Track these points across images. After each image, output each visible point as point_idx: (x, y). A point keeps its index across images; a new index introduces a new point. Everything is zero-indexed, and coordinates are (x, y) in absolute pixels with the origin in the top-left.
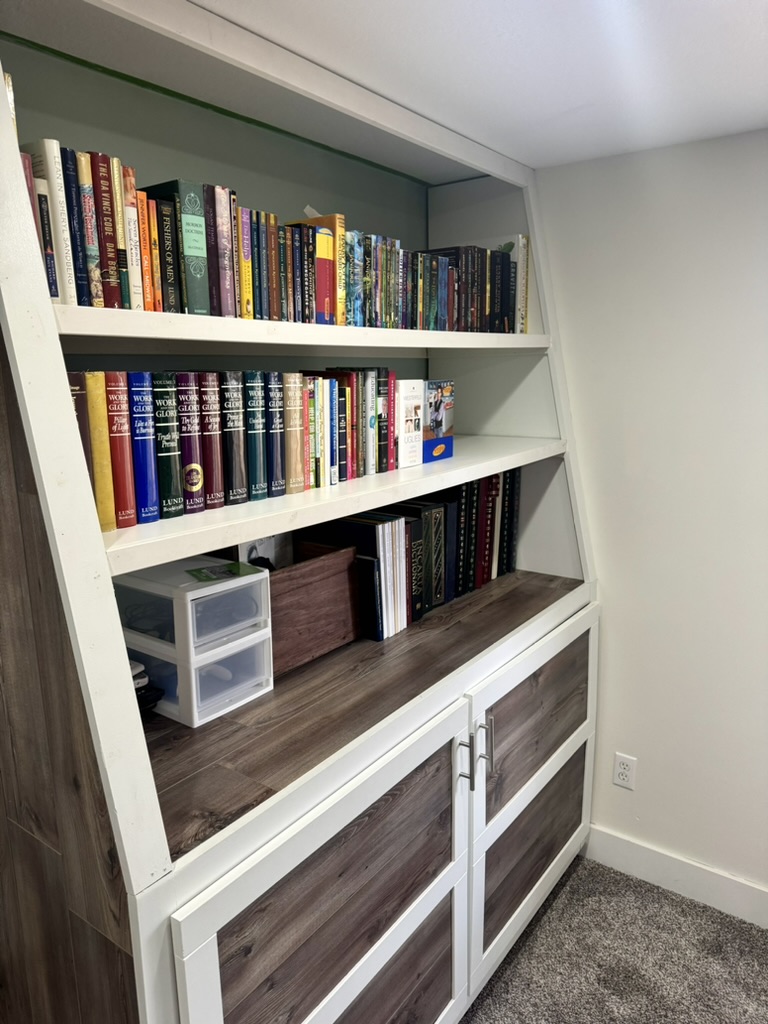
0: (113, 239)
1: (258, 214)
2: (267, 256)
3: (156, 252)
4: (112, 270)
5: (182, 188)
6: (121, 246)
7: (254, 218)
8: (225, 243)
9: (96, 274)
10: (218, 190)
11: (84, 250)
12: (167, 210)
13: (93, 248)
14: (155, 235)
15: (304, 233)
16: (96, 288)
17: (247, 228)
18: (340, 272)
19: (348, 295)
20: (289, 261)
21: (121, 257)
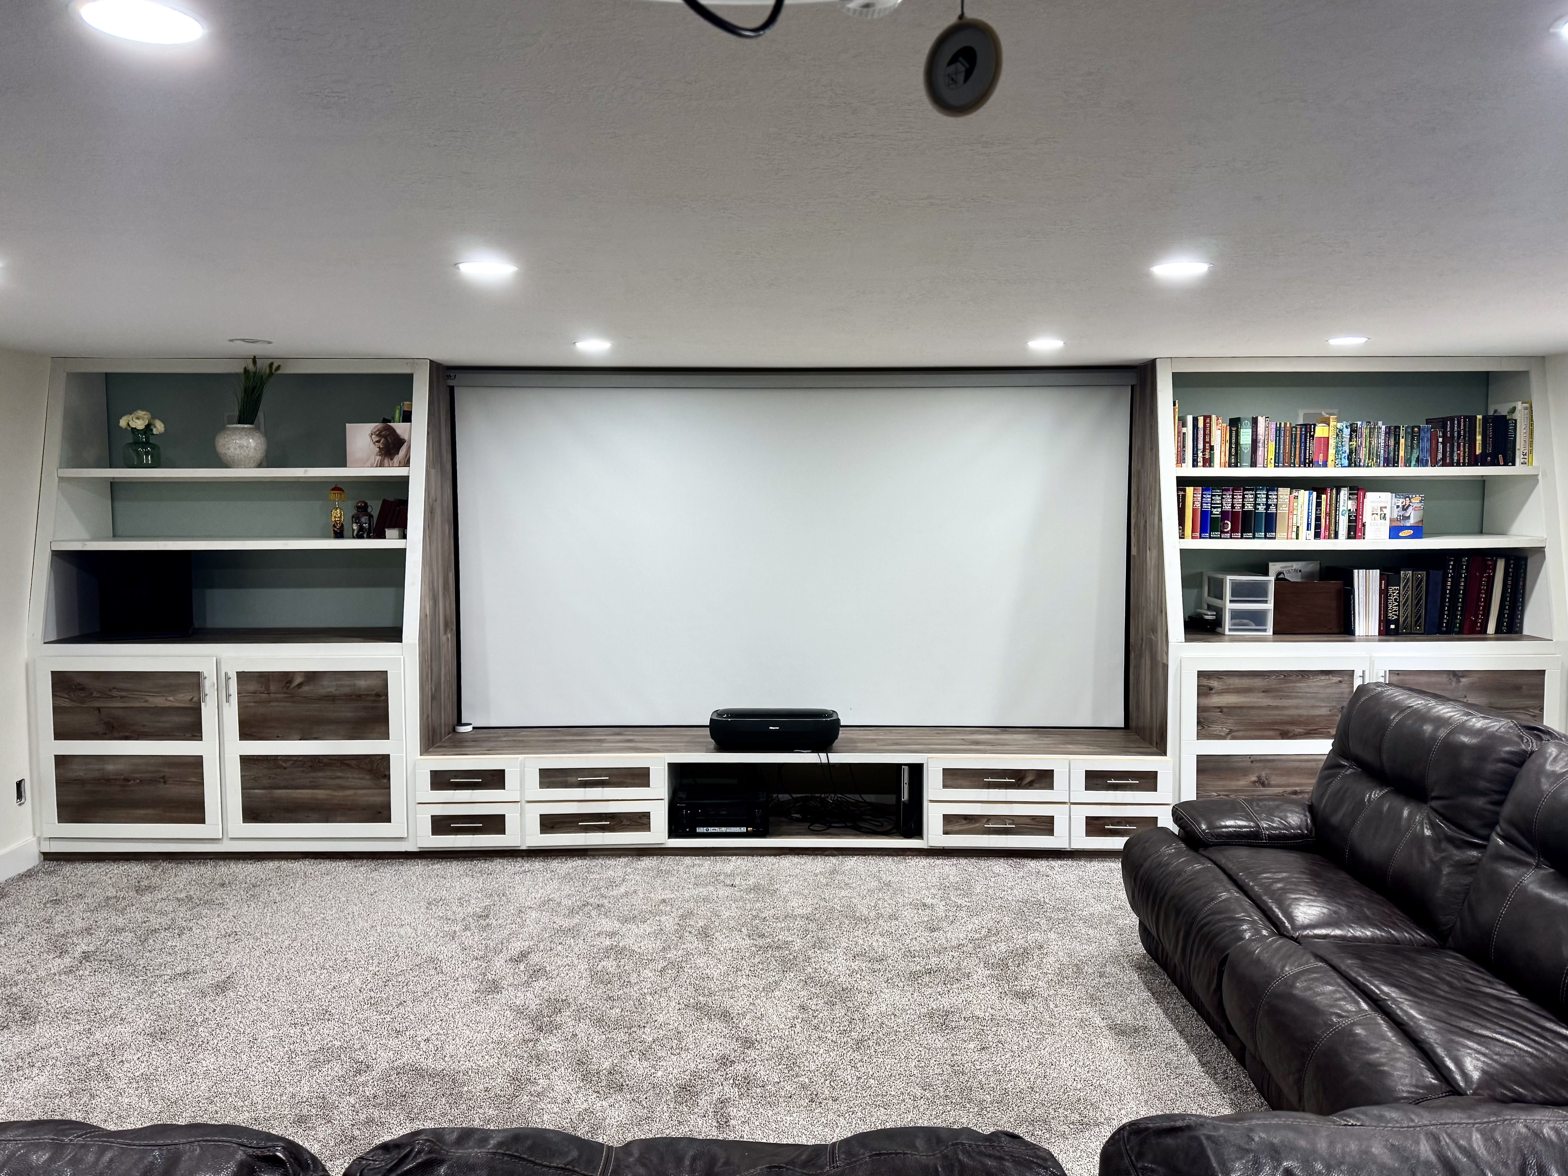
0: (1210, 442)
1: (1280, 424)
2: (1284, 439)
3: (1228, 445)
4: (1207, 452)
5: (1242, 420)
6: (1212, 444)
7: (1278, 426)
8: (1261, 437)
9: (1200, 454)
10: (1260, 418)
11: (1197, 447)
12: (1234, 429)
13: (1201, 446)
14: (1228, 438)
15: (1308, 429)
16: (1200, 459)
17: (1274, 430)
18: (1332, 443)
19: (1337, 452)
20: (1298, 440)
21: (1212, 448)
